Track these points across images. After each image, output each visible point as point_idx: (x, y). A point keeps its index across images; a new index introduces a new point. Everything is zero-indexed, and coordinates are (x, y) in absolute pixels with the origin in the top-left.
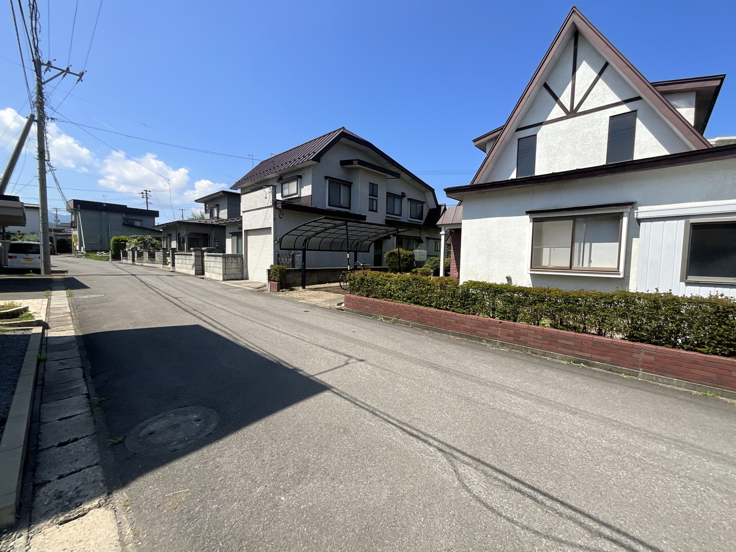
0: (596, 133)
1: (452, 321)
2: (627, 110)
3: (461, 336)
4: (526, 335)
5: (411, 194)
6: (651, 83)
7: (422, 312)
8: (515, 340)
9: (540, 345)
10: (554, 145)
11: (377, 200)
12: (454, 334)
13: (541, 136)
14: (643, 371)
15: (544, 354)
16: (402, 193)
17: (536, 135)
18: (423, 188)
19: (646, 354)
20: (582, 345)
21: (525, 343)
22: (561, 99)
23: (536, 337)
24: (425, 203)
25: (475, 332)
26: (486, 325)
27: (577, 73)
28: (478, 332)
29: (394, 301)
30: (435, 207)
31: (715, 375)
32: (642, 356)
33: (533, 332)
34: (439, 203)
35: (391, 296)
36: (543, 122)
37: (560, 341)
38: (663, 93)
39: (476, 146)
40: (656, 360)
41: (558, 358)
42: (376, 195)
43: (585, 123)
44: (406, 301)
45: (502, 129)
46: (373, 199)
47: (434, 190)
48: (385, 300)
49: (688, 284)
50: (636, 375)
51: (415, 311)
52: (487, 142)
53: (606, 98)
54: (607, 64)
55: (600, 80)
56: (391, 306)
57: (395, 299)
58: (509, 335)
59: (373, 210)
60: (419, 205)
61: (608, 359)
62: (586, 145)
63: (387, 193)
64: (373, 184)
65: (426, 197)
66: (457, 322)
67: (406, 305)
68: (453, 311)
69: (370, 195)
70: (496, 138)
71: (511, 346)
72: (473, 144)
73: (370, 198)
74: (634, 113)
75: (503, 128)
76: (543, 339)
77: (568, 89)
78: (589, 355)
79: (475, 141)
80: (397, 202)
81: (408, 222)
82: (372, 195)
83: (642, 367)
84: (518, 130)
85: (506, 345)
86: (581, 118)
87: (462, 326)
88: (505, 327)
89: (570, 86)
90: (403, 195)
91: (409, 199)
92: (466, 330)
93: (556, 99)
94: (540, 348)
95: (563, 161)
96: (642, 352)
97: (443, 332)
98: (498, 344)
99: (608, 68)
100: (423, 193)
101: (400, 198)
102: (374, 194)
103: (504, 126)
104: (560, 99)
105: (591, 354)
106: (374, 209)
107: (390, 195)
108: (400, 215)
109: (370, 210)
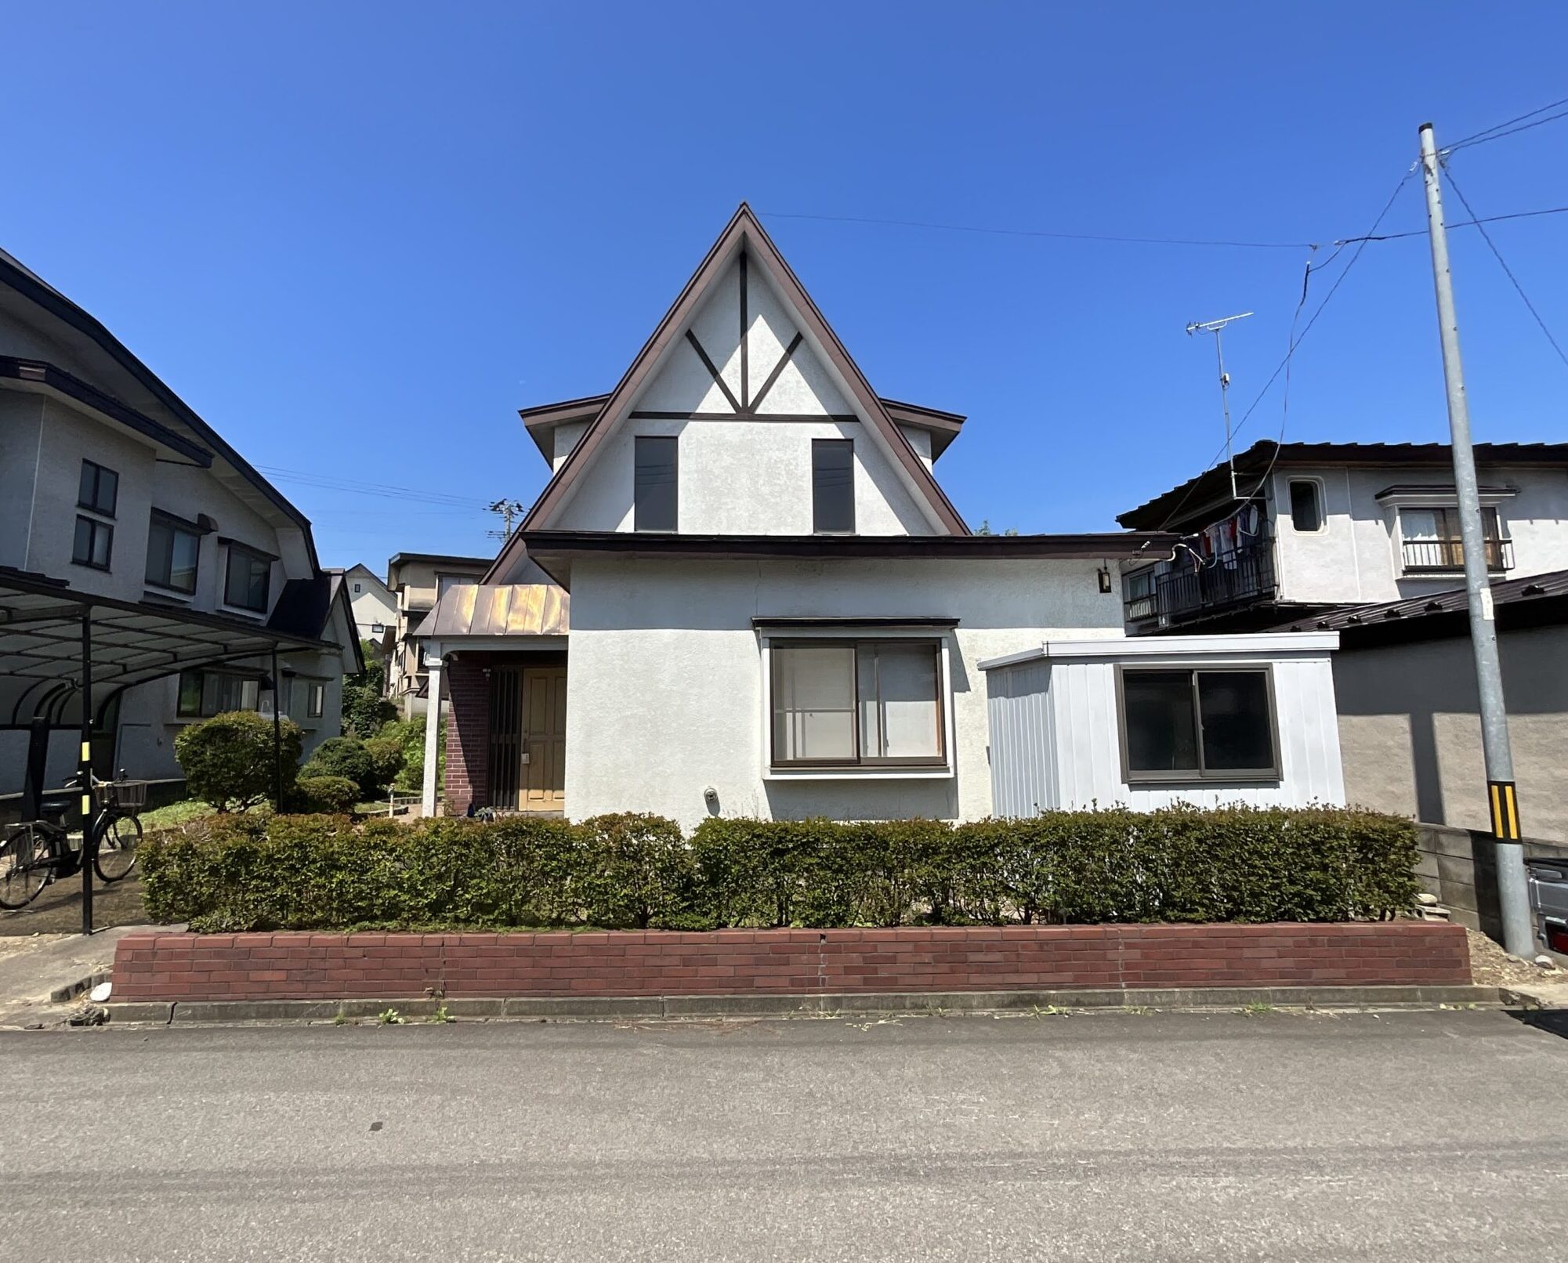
0: (791, 464)
1: (667, 961)
2: (839, 435)
3: (705, 1007)
4: (892, 960)
5: (229, 526)
6: (880, 399)
7: (548, 950)
8: (866, 982)
9: (929, 979)
10: (716, 472)
11: (111, 529)
12: (680, 1007)
13: (688, 444)
14: (1128, 986)
15: (942, 1002)
16: (201, 516)
17: (676, 438)
18: (271, 513)
19: (1128, 946)
20: (1018, 955)
21: (890, 984)
22: (723, 375)
23: (918, 959)
24: (276, 558)
25: (748, 984)
26: (782, 953)
27: (750, 334)
28: (758, 982)
29: (412, 926)
30: (309, 575)
31: (1224, 962)
32: (1121, 955)
33: (910, 947)
34: (323, 567)
35: (391, 911)
36: (690, 414)
37: (972, 957)
38: (900, 424)
39: (527, 427)
40: (1145, 956)
41: (975, 1003)
42: (110, 509)
43: (771, 438)
44: (467, 921)
45: (606, 401)
46: (92, 522)
47: (308, 524)
48: (361, 930)
49: (1134, 786)
50: (1119, 1001)
51: (521, 951)
52: (556, 423)
53: (802, 400)
54: (799, 338)
55: (791, 363)
56: (403, 951)
57: (415, 918)
58: (849, 971)
59: (89, 564)
60: (257, 567)
61: (1067, 976)
62: (775, 484)
63: (154, 510)
64: (98, 467)
65: (276, 542)
66: (686, 961)
67: (470, 934)
68: (666, 926)
69: (81, 505)
70: (590, 419)
71: (858, 1004)
72: (521, 423)
73: (79, 517)
74: (848, 442)
75: (608, 399)
76: (937, 961)
77: (735, 359)
78: (1033, 978)
79: (525, 414)
80: (182, 544)
81: (216, 614)
82: (93, 508)
83: (1125, 977)
84: (635, 415)
85: (845, 1002)
86: (763, 428)
87: (704, 971)
88: (834, 948)
89: (737, 355)
90: (204, 525)
91: (222, 541)
92: (722, 984)
93: (715, 373)
94: (931, 987)
95: (734, 508)
96: (1120, 944)
97: (642, 1008)
98: (822, 1003)
99: (801, 345)
100: (271, 527)
101: (194, 535)
102: (99, 505)
103: (611, 395)
104: (721, 375)
105: (1036, 975)
106: (98, 557)
107: (161, 519)
108: (192, 593)
109: (76, 561)
